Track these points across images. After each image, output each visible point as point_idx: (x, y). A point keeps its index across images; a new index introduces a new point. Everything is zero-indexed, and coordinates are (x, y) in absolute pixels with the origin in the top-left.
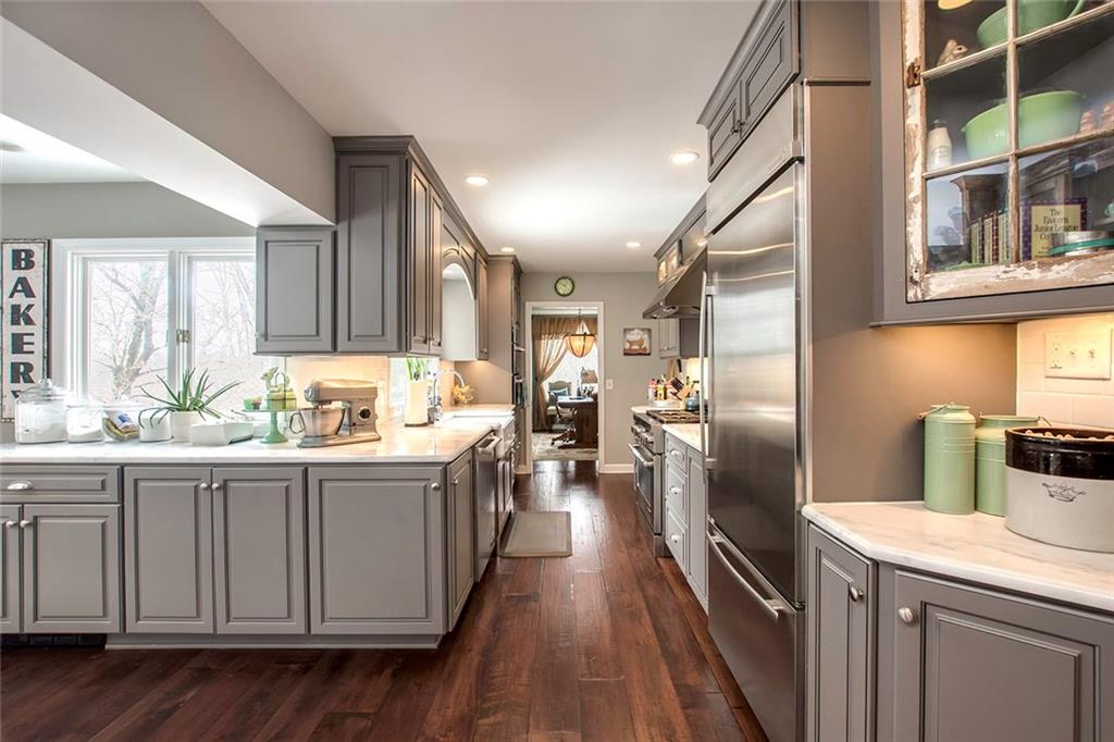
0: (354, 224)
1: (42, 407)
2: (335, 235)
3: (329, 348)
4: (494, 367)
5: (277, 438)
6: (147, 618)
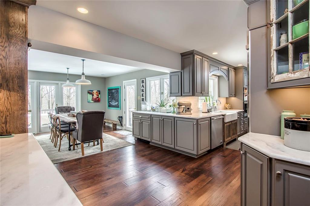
0: (185, 70)
1: (144, 105)
2: (181, 72)
3: (180, 95)
4: (237, 99)
5: (174, 112)
6: (154, 140)
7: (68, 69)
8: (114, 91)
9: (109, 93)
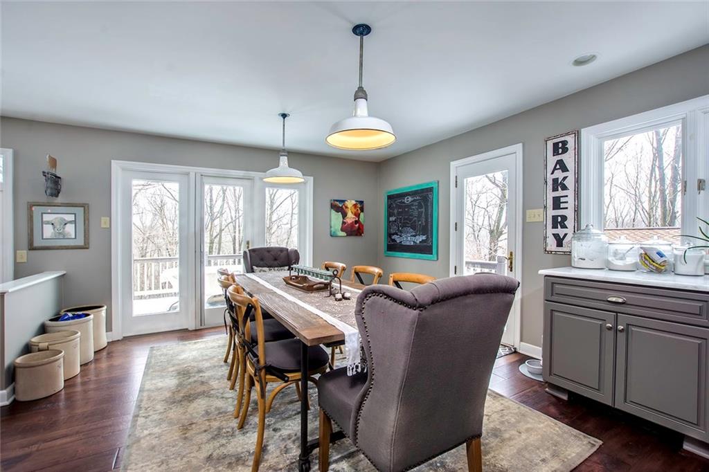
7: (284, 116)
8: (410, 199)
9: (389, 207)
